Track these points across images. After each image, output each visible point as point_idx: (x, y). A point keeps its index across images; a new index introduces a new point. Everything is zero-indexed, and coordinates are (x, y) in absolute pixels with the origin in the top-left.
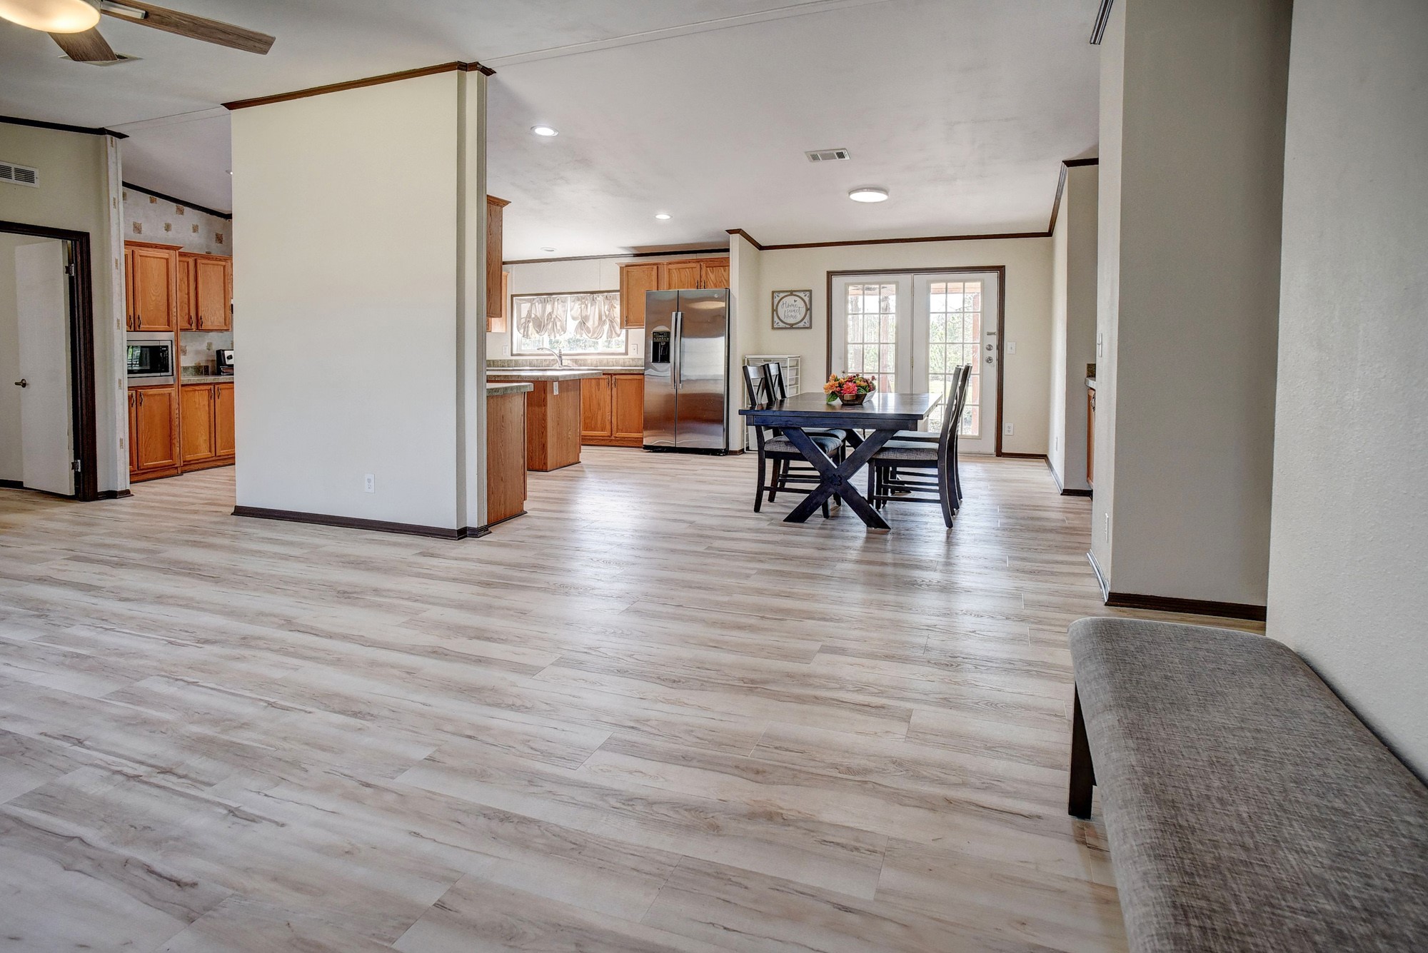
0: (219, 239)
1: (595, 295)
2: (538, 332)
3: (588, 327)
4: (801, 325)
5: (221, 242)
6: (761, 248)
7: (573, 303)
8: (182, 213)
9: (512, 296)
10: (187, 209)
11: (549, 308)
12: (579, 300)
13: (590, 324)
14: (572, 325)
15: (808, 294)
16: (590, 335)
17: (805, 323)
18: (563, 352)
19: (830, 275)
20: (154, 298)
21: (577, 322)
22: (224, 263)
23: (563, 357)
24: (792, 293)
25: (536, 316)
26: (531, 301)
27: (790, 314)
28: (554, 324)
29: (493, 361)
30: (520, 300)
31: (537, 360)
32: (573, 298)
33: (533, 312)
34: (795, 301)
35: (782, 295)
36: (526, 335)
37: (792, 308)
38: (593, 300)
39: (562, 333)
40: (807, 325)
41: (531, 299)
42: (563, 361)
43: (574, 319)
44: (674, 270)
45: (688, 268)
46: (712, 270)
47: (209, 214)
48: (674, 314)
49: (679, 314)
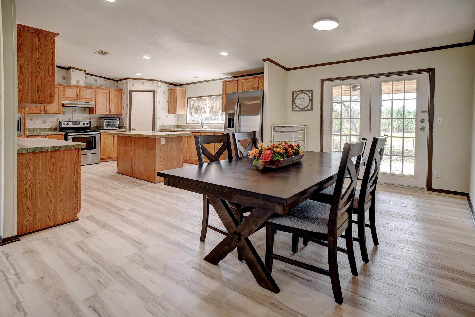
0: (64, 78)
1: (217, 97)
2: (195, 114)
3: (213, 111)
4: (307, 108)
5: (65, 79)
6: (287, 69)
7: (209, 101)
9: (188, 98)
11: (200, 102)
12: (211, 99)
13: (214, 110)
14: (208, 110)
15: (311, 92)
16: (214, 115)
17: (309, 107)
18: (203, 122)
19: (323, 81)
21: (210, 109)
23: (203, 125)
24: (302, 92)
25: (196, 107)
26: (194, 100)
27: (301, 103)
28: (201, 110)
29: (181, 126)
30: (190, 100)
31: (195, 126)
32: (209, 99)
33: (195, 104)
34: (304, 96)
35: (297, 93)
36: (191, 115)
37: (303, 100)
38: (216, 99)
39: (205, 114)
40: (310, 109)
42: (203, 127)
43: (209, 107)
44: (244, 83)
45: (251, 81)
46: (261, 82)
47: (59, 68)
48: (236, 103)
49: (239, 103)
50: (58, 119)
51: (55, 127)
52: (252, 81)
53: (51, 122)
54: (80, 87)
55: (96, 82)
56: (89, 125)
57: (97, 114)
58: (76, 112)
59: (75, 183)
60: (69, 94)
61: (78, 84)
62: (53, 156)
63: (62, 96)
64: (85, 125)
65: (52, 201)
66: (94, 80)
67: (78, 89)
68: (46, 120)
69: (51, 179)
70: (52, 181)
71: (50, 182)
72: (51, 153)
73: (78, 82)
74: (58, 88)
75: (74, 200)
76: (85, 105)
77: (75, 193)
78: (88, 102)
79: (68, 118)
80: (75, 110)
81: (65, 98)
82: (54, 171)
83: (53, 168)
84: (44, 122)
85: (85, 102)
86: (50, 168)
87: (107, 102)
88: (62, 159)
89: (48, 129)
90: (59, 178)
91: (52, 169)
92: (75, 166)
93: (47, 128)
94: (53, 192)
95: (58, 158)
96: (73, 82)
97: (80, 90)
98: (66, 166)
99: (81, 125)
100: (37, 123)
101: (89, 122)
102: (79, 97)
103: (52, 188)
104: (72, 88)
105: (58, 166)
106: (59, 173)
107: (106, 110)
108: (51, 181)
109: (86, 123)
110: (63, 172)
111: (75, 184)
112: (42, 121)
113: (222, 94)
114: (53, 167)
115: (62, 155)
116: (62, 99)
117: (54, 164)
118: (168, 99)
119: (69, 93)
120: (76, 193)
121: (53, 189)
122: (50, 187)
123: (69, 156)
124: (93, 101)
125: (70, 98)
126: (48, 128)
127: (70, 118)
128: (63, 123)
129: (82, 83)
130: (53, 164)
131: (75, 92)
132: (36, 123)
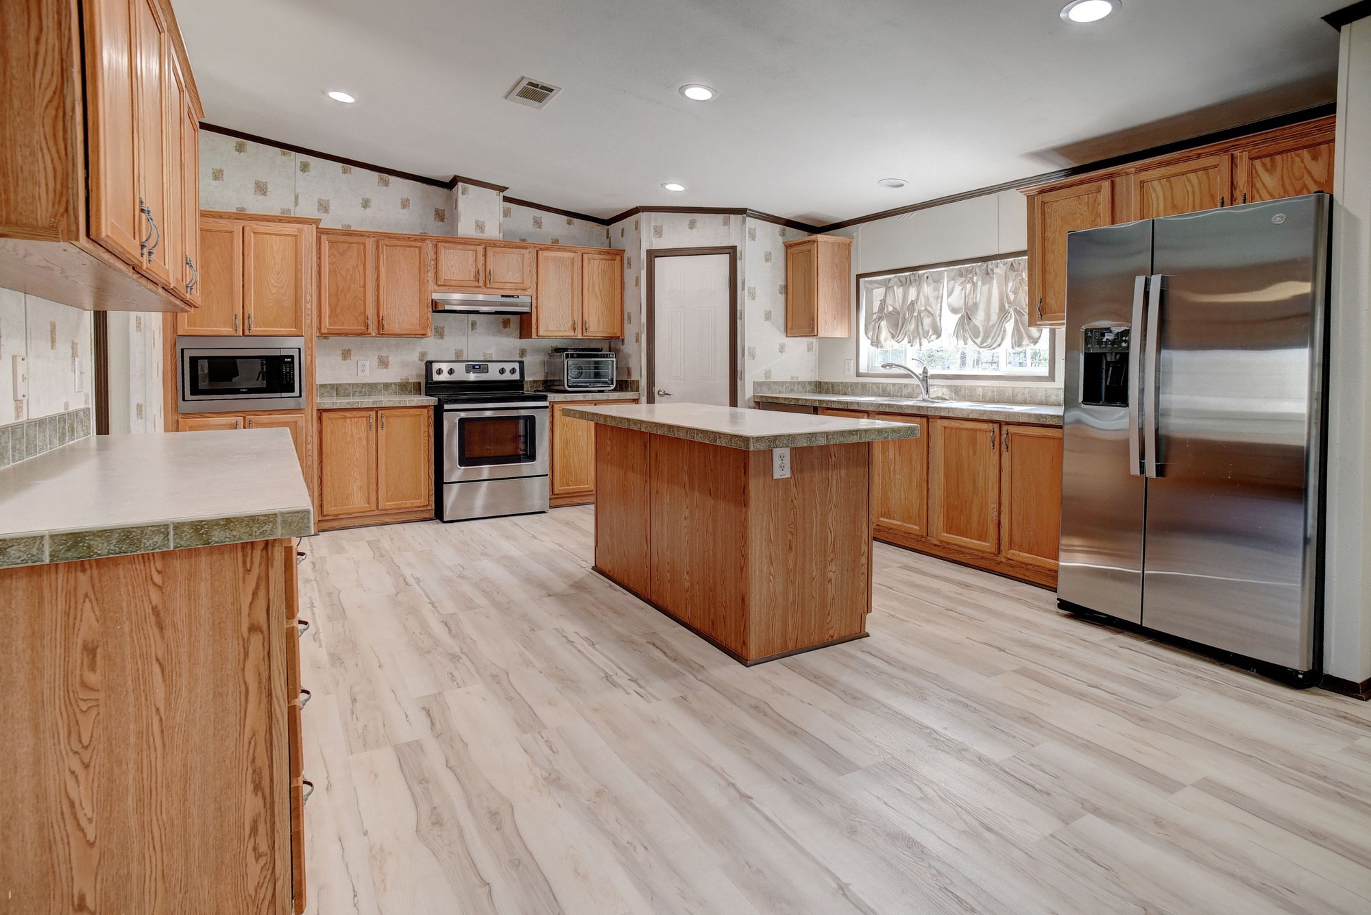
0: (440, 216)
1: (991, 264)
2: (893, 337)
3: (975, 326)
5: (442, 220)
7: (952, 282)
8: (387, 184)
9: (859, 277)
10: (393, 179)
11: (912, 293)
12: (961, 275)
13: (979, 319)
14: (949, 321)
16: (978, 341)
18: (931, 372)
20: (274, 291)
21: (959, 316)
22: (419, 244)
23: (930, 382)
25: (894, 308)
26: (885, 284)
28: (919, 321)
29: (833, 384)
30: (871, 282)
31: (894, 385)
32: (953, 274)
33: (889, 301)
36: (876, 343)
38: (987, 273)
39: (934, 337)
41: (885, 280)
42: (931, 390)
43: (954, 311)
44: (1155, 183)
45: (1195, 171)
46: (1269, 166)
47: (425, 185)
48: (1140, 282)
49: (1156, 281)
50: (423, 354)
51: (415, 381)
52: (1205, 169)
53: (405, 365)
54: (489, 245)
55: (540, 227)
56: (516, 376)
57: (543, 337)
58: (479, 329)
59: (253, 761)
60: (453, 268)
61: (482, 234)
62: (86, 596)
63: (431, 274)
64: (507, 376)
65: (82, 898)
66: (532, 220)
67: (480, 249)
68: (390, 358)
69: (76, 753)
70: (87, 766)
71: (73, 773)
72: (72, 576)
73: (480, 227)
74: (417, 247)
75: (244, 876)
76: (502, 304)
77: (254, 830)
78: (513, 296)
79: (455, 352)
80: (473, 325)
81: (439, 283)
82: (93, 695)
83: (93, 679)
84: (384, 363)
85: (503, 296)
86: (66, 677)
87: (572, 294)
88: (157, 615)
89: (393, 386)
90: (132, 739)
91: (84, 685)
92: (246, 654)
93: (391, 383)
94: (91, 838)
95: (124, 605)
96: (465, 228)
97: (485, 256)
98: (184, 658)
99: (493, 374)
100: (363, 366)
101: (516, 366)
102: (483, 279)
103: (88, 810)
104: (460, 246)
105: (123, 660)
106: (132, 709)
107: (570, 323)
108: (75, 764)
109: (509, 367)
110: (168, 700)
111: (254, 771)
112: (376, 360)
113: (1024, 247)
114: (93, 668)
115: (151, 587)
116: (432, 286)
117: (100, 651)
118: (782, 283)
119: (452, 263)
120: (262, 828)
121: (90, 820)
122: (72, 805)
123: (204, 588)
124: (527, 293)
125: (453, 283)
126: (395, 384)
127: (462, 350)
128: (435, 366)
129: (493, 232)
130: (90, 651)
131: (471, 260)
132: (360, 368)
